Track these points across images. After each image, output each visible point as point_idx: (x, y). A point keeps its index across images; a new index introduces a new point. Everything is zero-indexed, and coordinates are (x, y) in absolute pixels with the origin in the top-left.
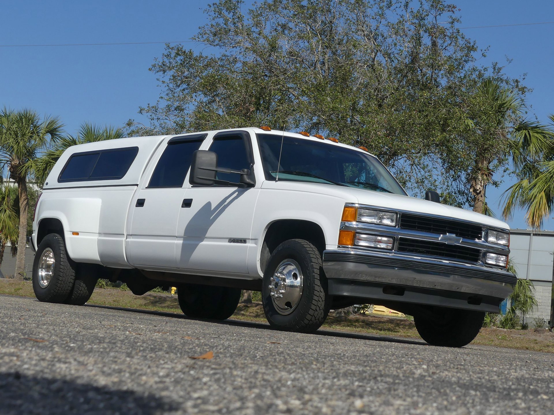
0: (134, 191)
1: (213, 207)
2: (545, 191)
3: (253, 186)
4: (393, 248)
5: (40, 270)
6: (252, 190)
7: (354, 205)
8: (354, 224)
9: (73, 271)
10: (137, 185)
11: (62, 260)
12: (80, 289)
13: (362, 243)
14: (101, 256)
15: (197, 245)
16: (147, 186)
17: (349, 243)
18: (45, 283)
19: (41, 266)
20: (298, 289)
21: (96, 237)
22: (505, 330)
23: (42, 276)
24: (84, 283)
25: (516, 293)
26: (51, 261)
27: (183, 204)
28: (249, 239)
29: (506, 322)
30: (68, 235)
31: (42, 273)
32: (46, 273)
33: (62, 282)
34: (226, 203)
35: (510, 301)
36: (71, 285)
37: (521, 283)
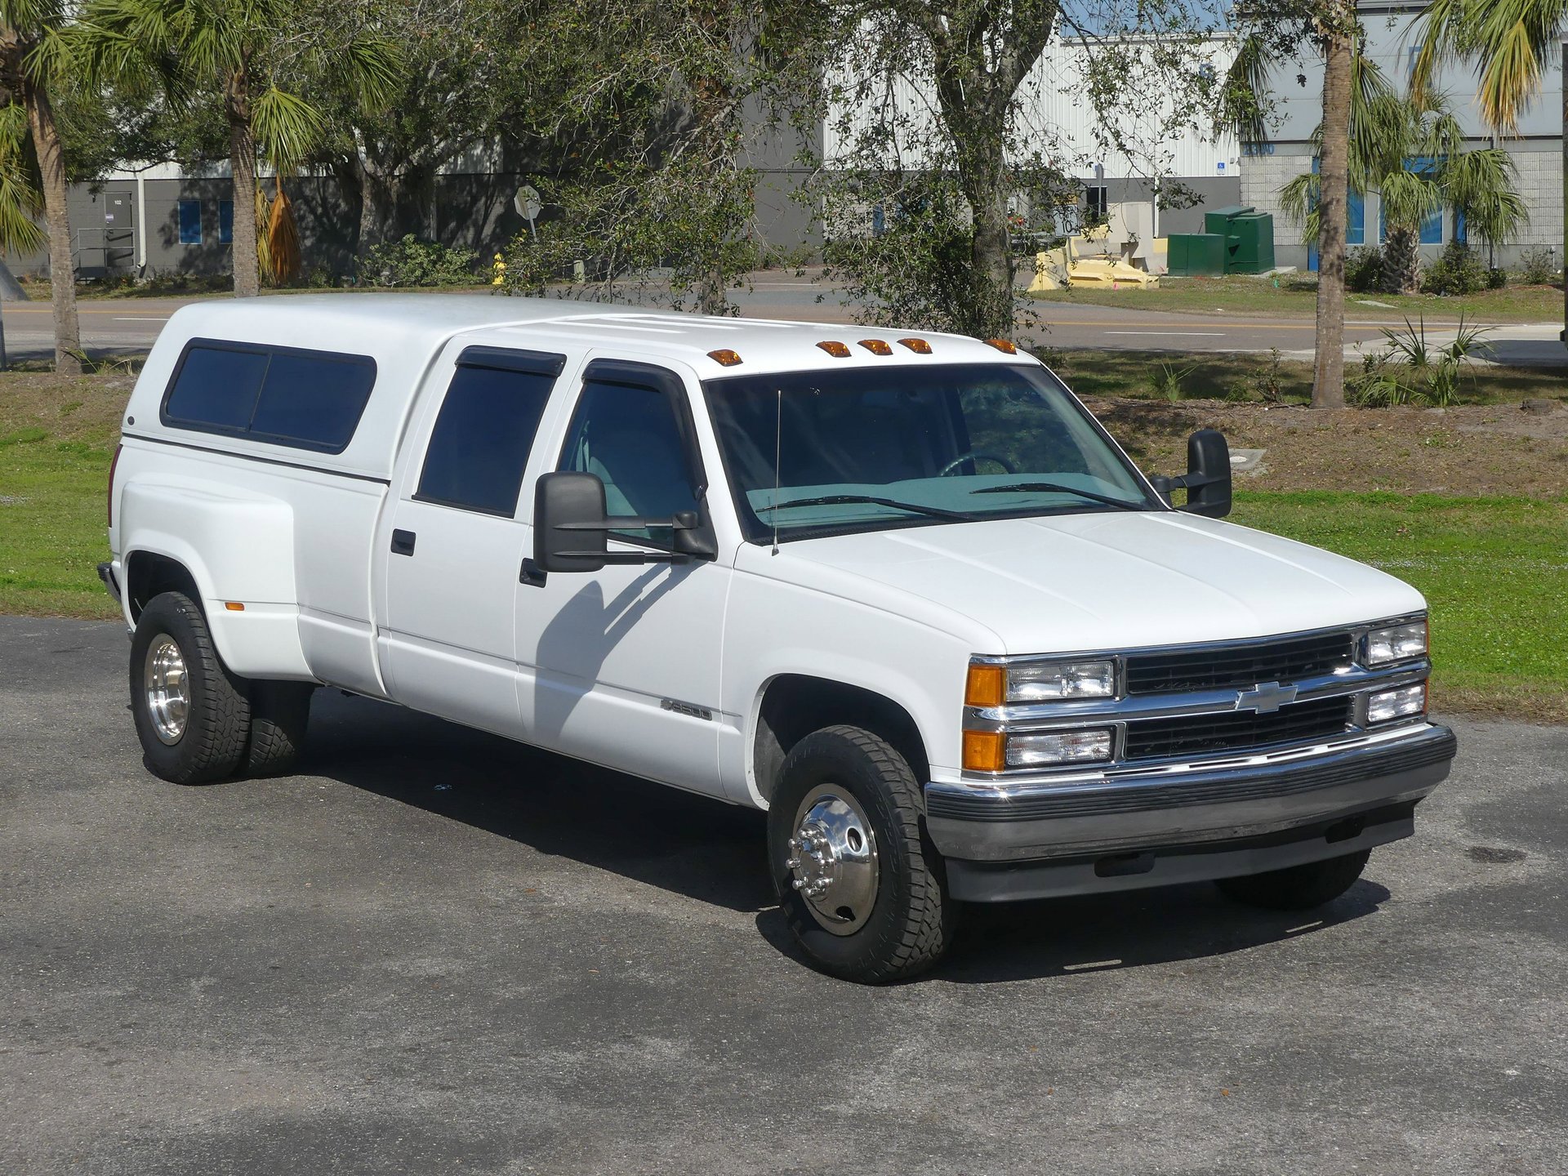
0: (381, 499)
1: (608, 599)
2: (1524, 20)
3: (712, 557)
4: (1111, 756)
5: (151, 695)
6: (708, 567)
7: (996, 661)
8: (1000, 713)
9: (243, 699)
10: (388, 483)
11: (208, 675)
12: (269, 742)
13: (1028, 757)
14: (313, 665)
15: (577, 698)
16: (414, 491)
17: (991, 764)
18: (173, 730)
19: (151, 685)
20: (867, 867)
21: (292, 616)
22: (1440, 411)
23: (159, 709)
24: (276, 725)
25: (1464, 189)
26: (176, 669)
27: (521, 574)
28: (718, 711)
29: (1441, 388)
30: (214, 611)
31: (159, 702)
32: (169, 700)
33: (218, 735)
34: (642, 596)
35: (1451, 212)
36: (242, 736)
37: (1478, 161)
